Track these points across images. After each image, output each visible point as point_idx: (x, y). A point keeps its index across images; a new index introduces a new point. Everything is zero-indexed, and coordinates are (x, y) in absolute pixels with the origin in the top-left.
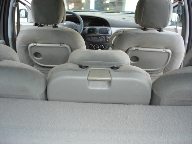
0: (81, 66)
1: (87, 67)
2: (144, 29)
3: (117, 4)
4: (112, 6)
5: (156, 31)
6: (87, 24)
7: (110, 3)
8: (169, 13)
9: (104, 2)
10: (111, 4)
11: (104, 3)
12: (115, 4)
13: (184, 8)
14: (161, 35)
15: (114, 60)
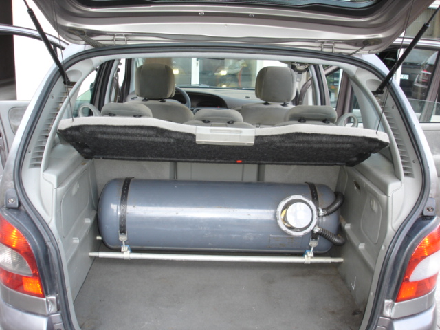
0: (204, 121)
1: (209, 122)
2: (266, 104)
3: (241, 77)
4: (232, 81)
5: (279, 106)
6: (195, 104)
7: (229, 75)
8: (293, 82)
9: (216, 74)
10: (230, 78)
11: (217, 76)
12: (238, 77)
13: (312, 79)
14: (285, 110)
15: (230, 116)
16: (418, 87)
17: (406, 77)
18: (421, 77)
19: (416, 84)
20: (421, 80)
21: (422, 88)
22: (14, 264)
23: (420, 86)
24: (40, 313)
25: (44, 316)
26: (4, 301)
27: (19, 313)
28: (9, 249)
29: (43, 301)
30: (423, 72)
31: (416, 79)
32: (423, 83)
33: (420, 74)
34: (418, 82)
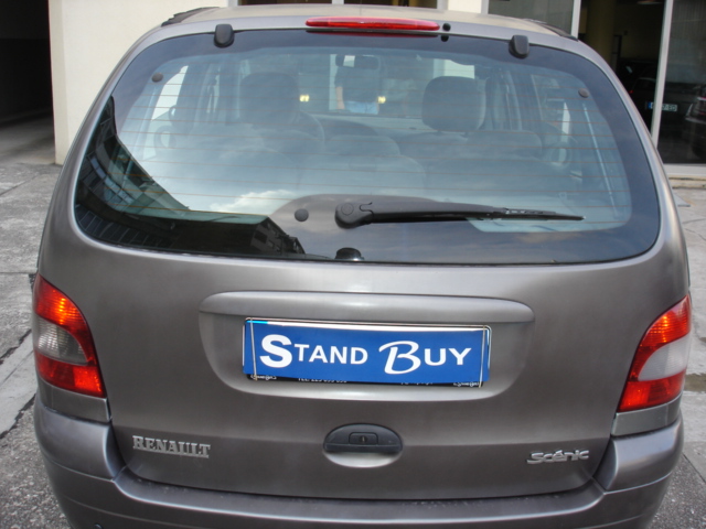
16: (690, 123)
17: (674, 108)
18: (697, 106)
19: (688, 119)
20: (696, 112)
21: (698, 125)
22: (61, 349)
23: (694, 120)
24: (98, 419)
25: (103, 424)
26: (45, 405)
27: (67, 422)
28: (54, 326)
29: (102, 402)
30: (700, 99)
31: (689, 111)
32: (699, 117)
33: (695, 103)
34: (692, 115)
